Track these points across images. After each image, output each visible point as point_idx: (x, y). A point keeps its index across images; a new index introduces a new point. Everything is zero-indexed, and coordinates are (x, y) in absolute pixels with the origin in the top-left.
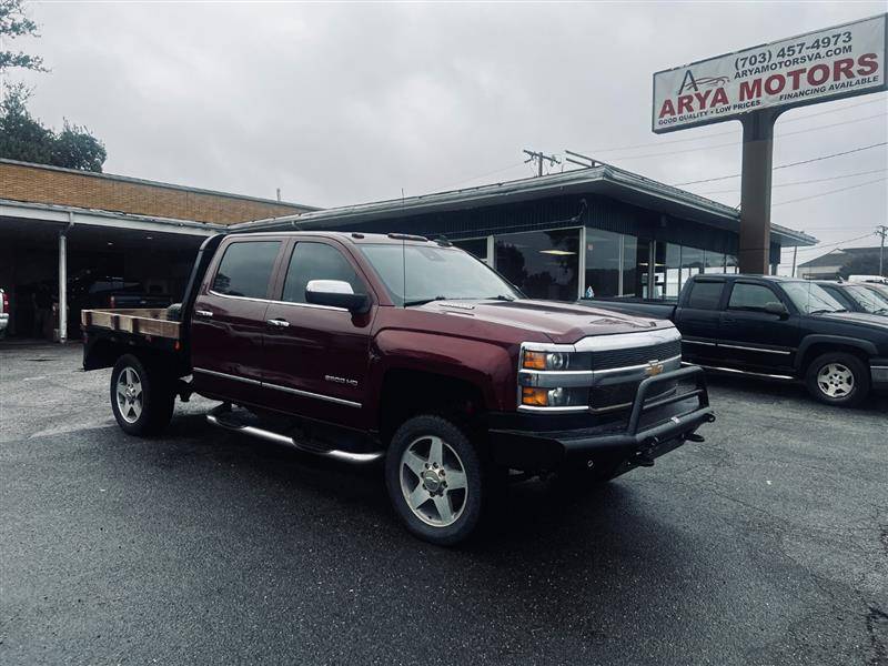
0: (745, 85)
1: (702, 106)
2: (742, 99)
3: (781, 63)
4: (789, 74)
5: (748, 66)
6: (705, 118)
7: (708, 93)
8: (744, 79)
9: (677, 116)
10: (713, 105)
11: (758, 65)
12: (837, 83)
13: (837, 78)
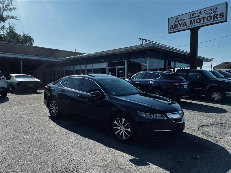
1: (180, 27)
2: (190, 24)
3: (200, 15)
4: (202, 18)
5: (192, 16)
6: (181, 29)
7: (182, 23)
8: (191, 20)
9: (174, 29)
10: (183, 26)
11: (194, 16)
12: (214, 20)
13: (214, 19)
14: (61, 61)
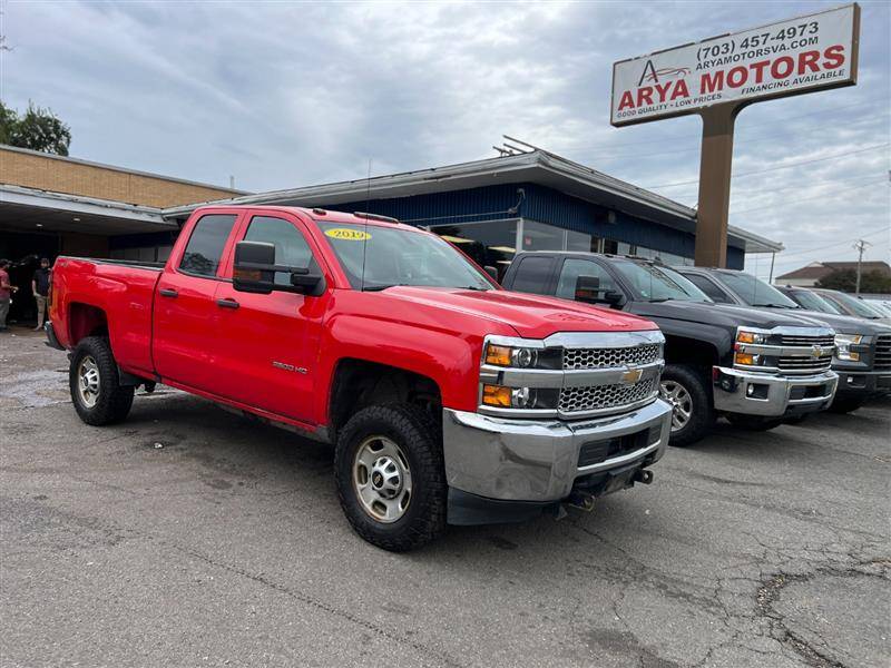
0: (706, 77)
1: (662, 99)
2: (703, 91)
3: (744, 54)
4: (752, 67)
5: (710, 57)
6: (663, 111)
7: (668, 85)
8: (705, 71)
9: (637, 109)
10: (673, 98)
11: (721, 56)
12: (802, 76)
13: (801, 71)
14: (158, 220)
